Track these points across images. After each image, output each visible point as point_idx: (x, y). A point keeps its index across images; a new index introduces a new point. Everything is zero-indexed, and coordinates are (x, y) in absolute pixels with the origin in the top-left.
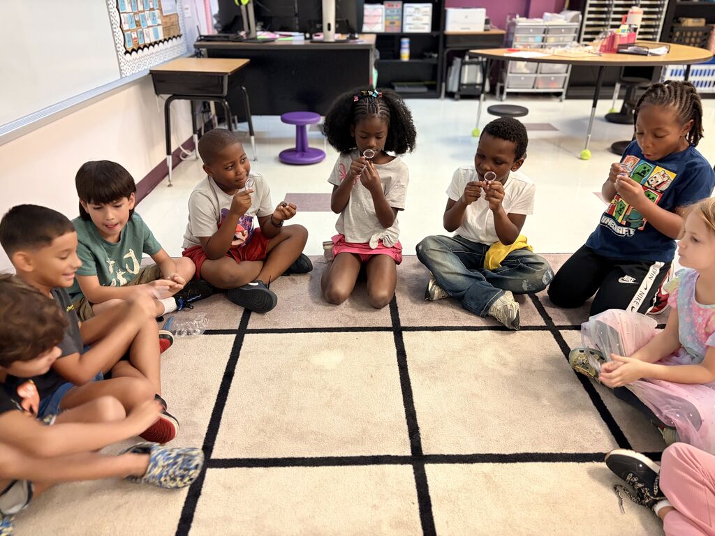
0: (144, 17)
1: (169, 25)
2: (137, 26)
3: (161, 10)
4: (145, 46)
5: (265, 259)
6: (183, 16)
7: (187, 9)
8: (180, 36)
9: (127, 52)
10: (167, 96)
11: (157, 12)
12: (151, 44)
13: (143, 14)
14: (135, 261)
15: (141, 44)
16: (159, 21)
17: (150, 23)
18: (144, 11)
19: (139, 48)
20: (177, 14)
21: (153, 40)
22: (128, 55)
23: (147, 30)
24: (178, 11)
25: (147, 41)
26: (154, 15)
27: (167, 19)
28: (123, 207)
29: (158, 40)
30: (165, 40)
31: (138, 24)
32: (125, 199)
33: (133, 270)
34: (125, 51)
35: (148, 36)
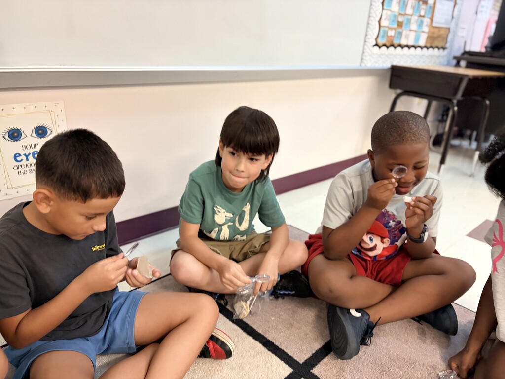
0: (409, 21)
1: (436, 35)
2: (398, 25)
3: (432, 19)
4: (400, 46)
5: (397, 286)
6: (455, 32)
7: (463, 28)
8: (444, 48)
9: (376, 45)
10: (399, 91)
11: (427, 21)
12: (407, 46)
13: (409, 17)
14: (247, 217)
15: (396, 42)
16: (426, 29)
17: (414, 26)
18: (412, 15)
19: (392, 45)
20: (449, 29)
21: (411, 43)
22: (377, 48)
23: (408, 32)
24: (452, 26)
25: (404, 42)
26: (422, 22)
27: (436, 31)
28: (258, 163)
29: (416, 45)
30: (425, 47)
31: (400, 25)
32: (263, 157)
33: (240, 224)
34: (374, 43)
35: (407, 37)
